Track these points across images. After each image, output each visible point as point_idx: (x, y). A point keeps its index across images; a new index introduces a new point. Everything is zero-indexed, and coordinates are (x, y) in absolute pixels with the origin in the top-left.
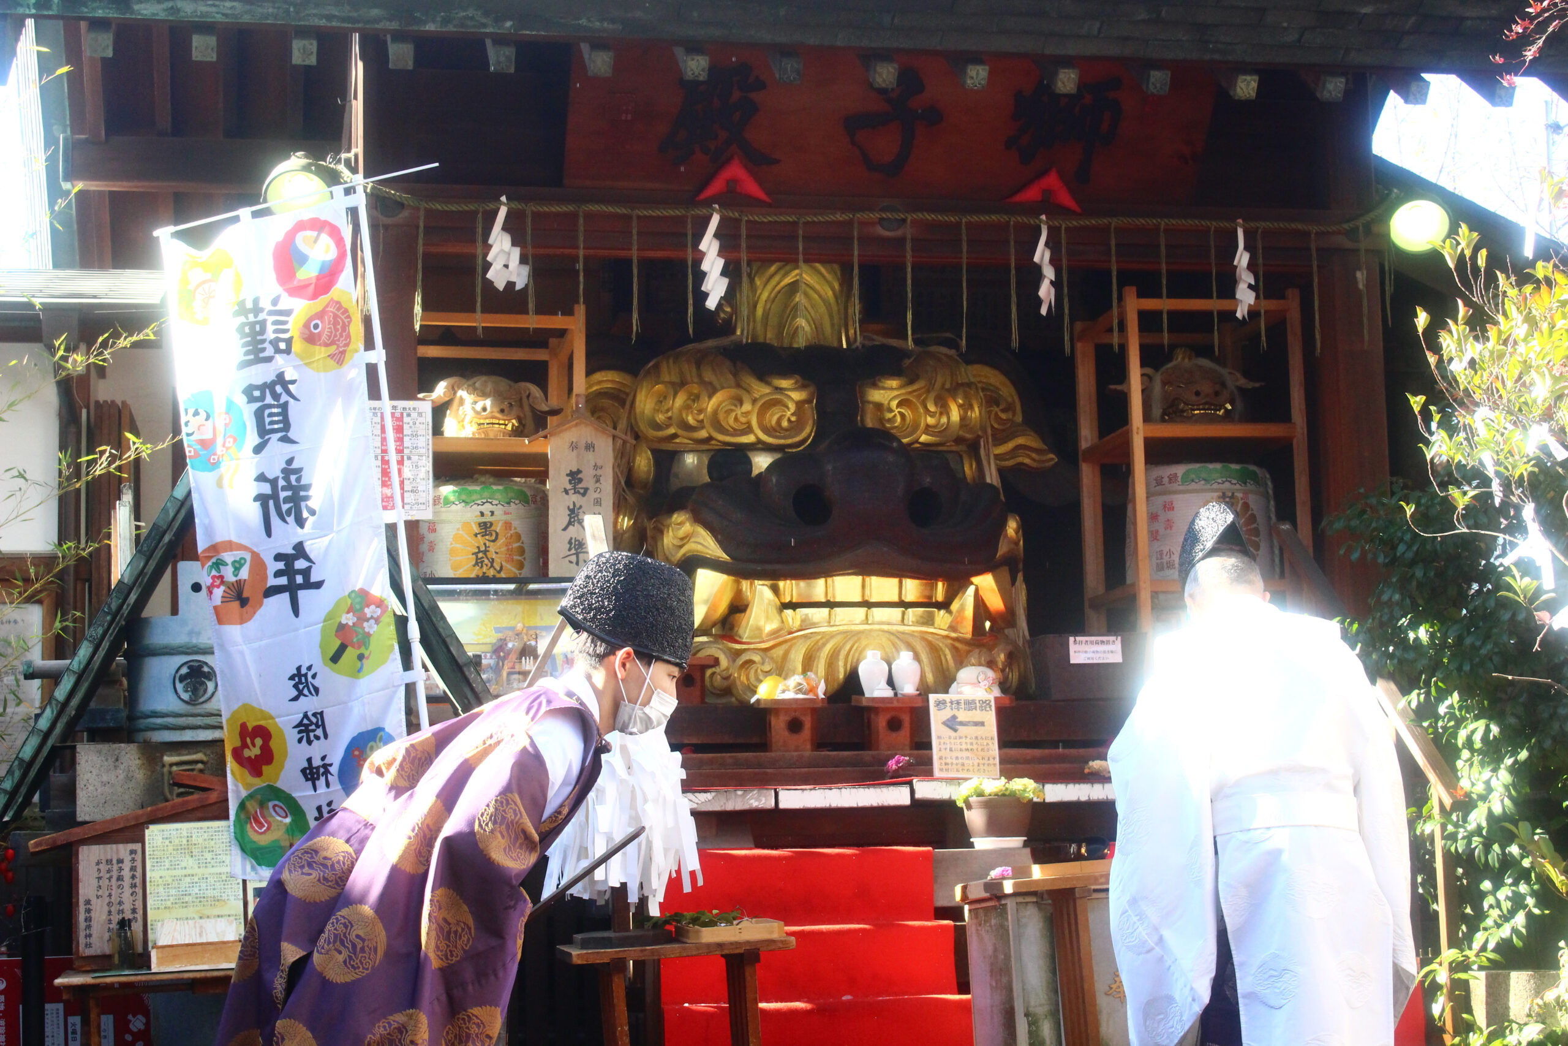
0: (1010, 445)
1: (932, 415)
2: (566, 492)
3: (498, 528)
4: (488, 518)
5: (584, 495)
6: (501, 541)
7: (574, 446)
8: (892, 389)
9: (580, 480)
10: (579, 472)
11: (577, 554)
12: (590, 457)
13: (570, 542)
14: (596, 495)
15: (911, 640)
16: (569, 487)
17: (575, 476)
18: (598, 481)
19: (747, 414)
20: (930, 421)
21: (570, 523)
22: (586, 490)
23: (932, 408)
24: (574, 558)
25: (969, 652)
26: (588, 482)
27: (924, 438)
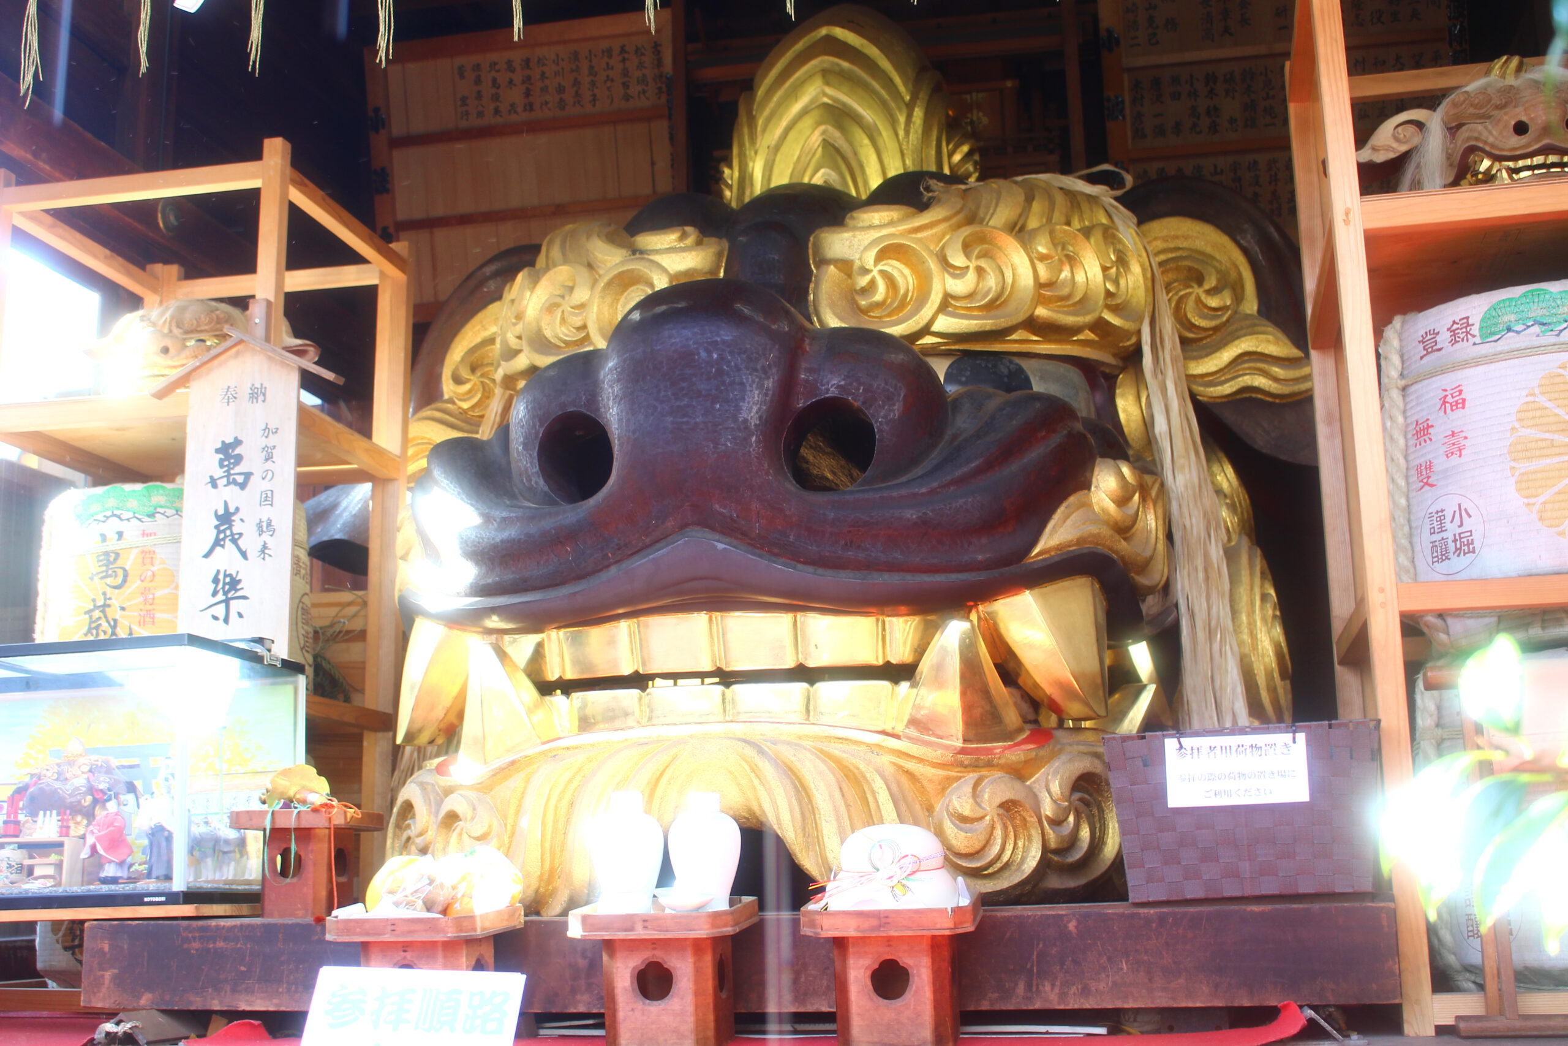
0: (1226, 355)
1: (959, 272)
2: (213, 483)
3: (129, 561)
4: (113, 545)
5: (243, 486)
6: (133, 585)
7: (230, 396)
8: (871, 227)
9: (239, 459)
10: (238, 442)
11: (227, 602)
12: (258, 413)
13: (216, 581)
14: (266, 485)
15: (787, 753)
16: (219, 473)
17: (229, 453)
18: (269, 458)
19: (582, 306)
20: (959, 286)
21: (218, 543)
22: (248, 476)
23: (958, 259)
24: (220, 610)
25: (948, 781)
26: (252, 460)
27: (945, 324)
